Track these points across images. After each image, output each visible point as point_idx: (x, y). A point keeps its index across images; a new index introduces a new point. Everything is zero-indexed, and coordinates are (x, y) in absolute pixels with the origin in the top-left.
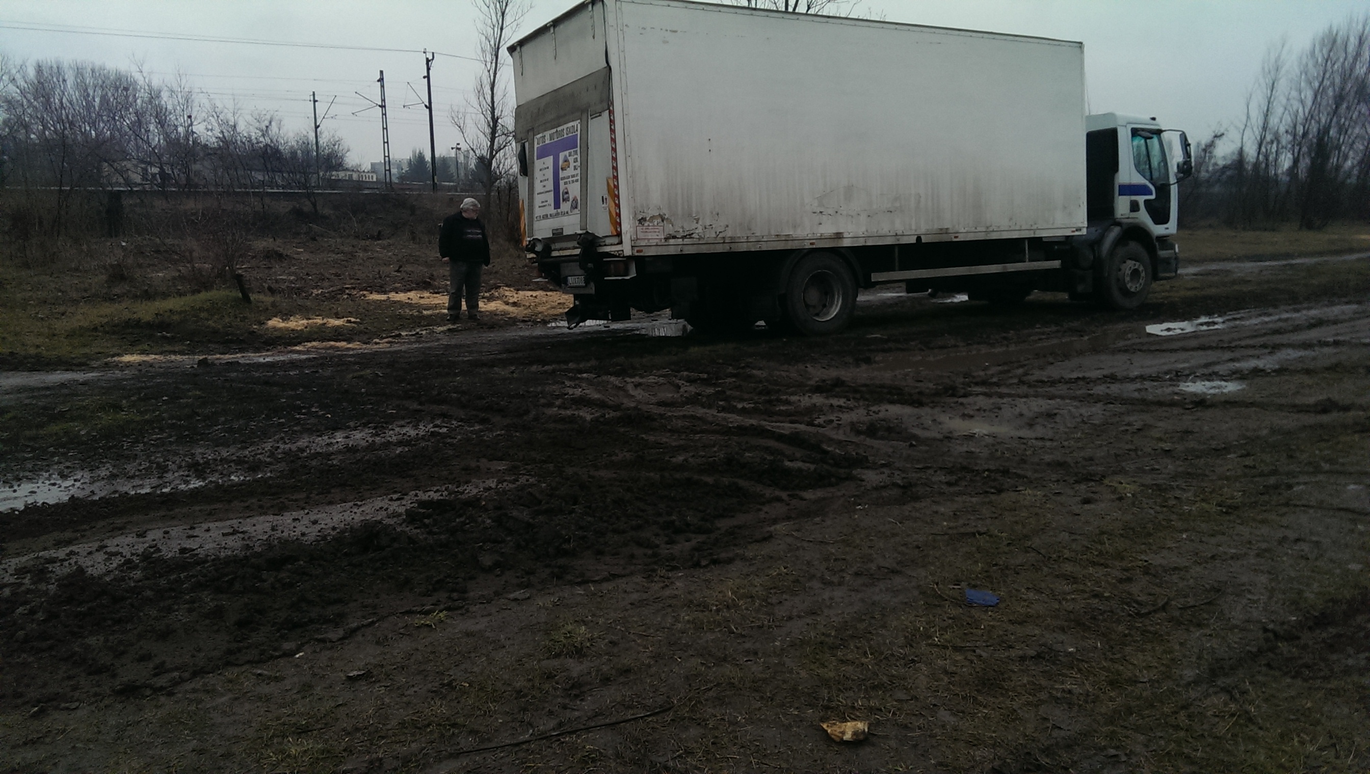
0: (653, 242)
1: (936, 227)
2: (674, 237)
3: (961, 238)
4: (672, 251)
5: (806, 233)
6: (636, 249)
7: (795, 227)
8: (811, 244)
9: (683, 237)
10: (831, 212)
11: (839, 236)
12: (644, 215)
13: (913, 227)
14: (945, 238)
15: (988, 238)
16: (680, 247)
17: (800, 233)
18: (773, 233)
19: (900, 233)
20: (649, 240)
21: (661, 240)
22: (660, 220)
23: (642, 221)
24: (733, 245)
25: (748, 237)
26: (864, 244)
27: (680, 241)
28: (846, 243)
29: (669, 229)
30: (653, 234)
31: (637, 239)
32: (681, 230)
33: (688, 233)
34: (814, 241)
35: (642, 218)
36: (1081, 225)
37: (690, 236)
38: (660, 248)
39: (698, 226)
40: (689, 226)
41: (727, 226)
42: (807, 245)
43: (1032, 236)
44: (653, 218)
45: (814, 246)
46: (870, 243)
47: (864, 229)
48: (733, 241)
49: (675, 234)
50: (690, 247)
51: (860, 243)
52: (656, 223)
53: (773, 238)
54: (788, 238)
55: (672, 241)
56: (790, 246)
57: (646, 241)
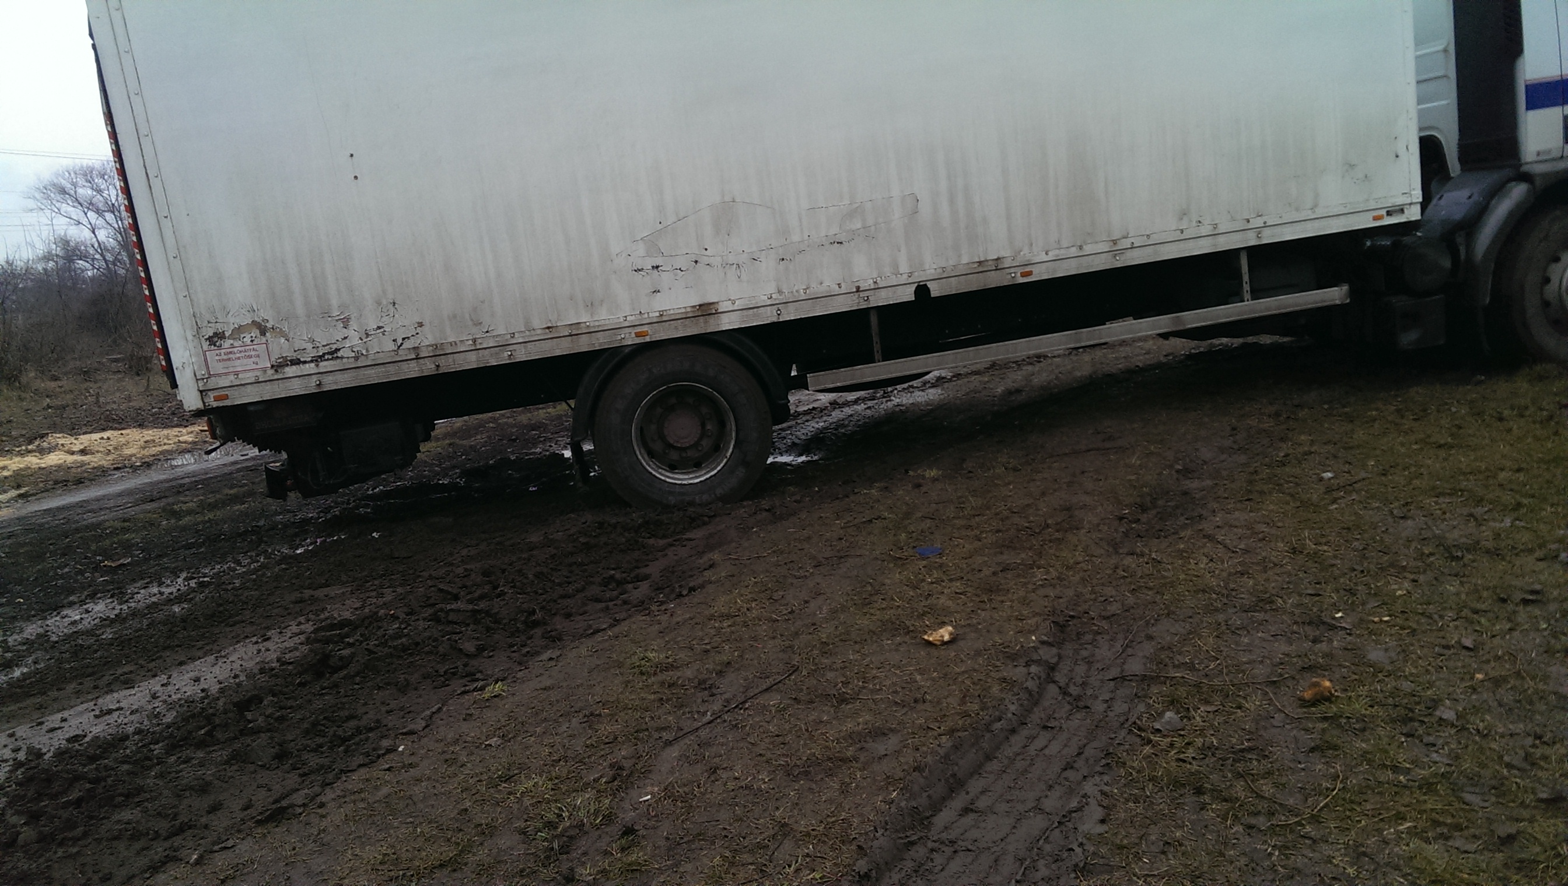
0: (249, 377)
1: (965, 260)
2: (296, 362)
3: (1040, 274)
4: (297, 388)
5: (621, 315)
6: (212, 395)
7: (591, 306)
8: (638, 335)
9: (317, 360)
10: (680, 262)
11: (706, 310)
12: (220, 328)
13: (904, 268)
14: (994, 280)
15: (1119, 265)
16: (315, 378)
17: (604, 317)
18: (538, 323)
19: (868, 284)
20: (237, 374)
21: (264, 370)
22: (255, 332)
23: (216, 339)
24: (442, 361)
25: (474, 341)
26: (775, 319)
27: (310, 368)
28: (728, 323)
29: (280, 348)
30: (245, 361)
31: (210, 376)
32: (309, 346)
33: (326, 349)
34: (645, 328)
35: (216, 334)
36: (1400, 200)
37: (334, 354)
38: (268, 387)
39: (350, 332)
40: (325, 336)
41: (421, 325)
42: (630, 339)
43: (1253, 242)
44: (239, 330)
45: (648, 339)
46: (790, 314)
47: (771, 288)
48: (438, 352)
49: (295, 356)
50: (339, 376)
51: (768, 317)
52: (247, 340)
53: (539, 334)
54: (575, 331)
55: (291, 371)
56: (584, 345)
57: (232, 377)
